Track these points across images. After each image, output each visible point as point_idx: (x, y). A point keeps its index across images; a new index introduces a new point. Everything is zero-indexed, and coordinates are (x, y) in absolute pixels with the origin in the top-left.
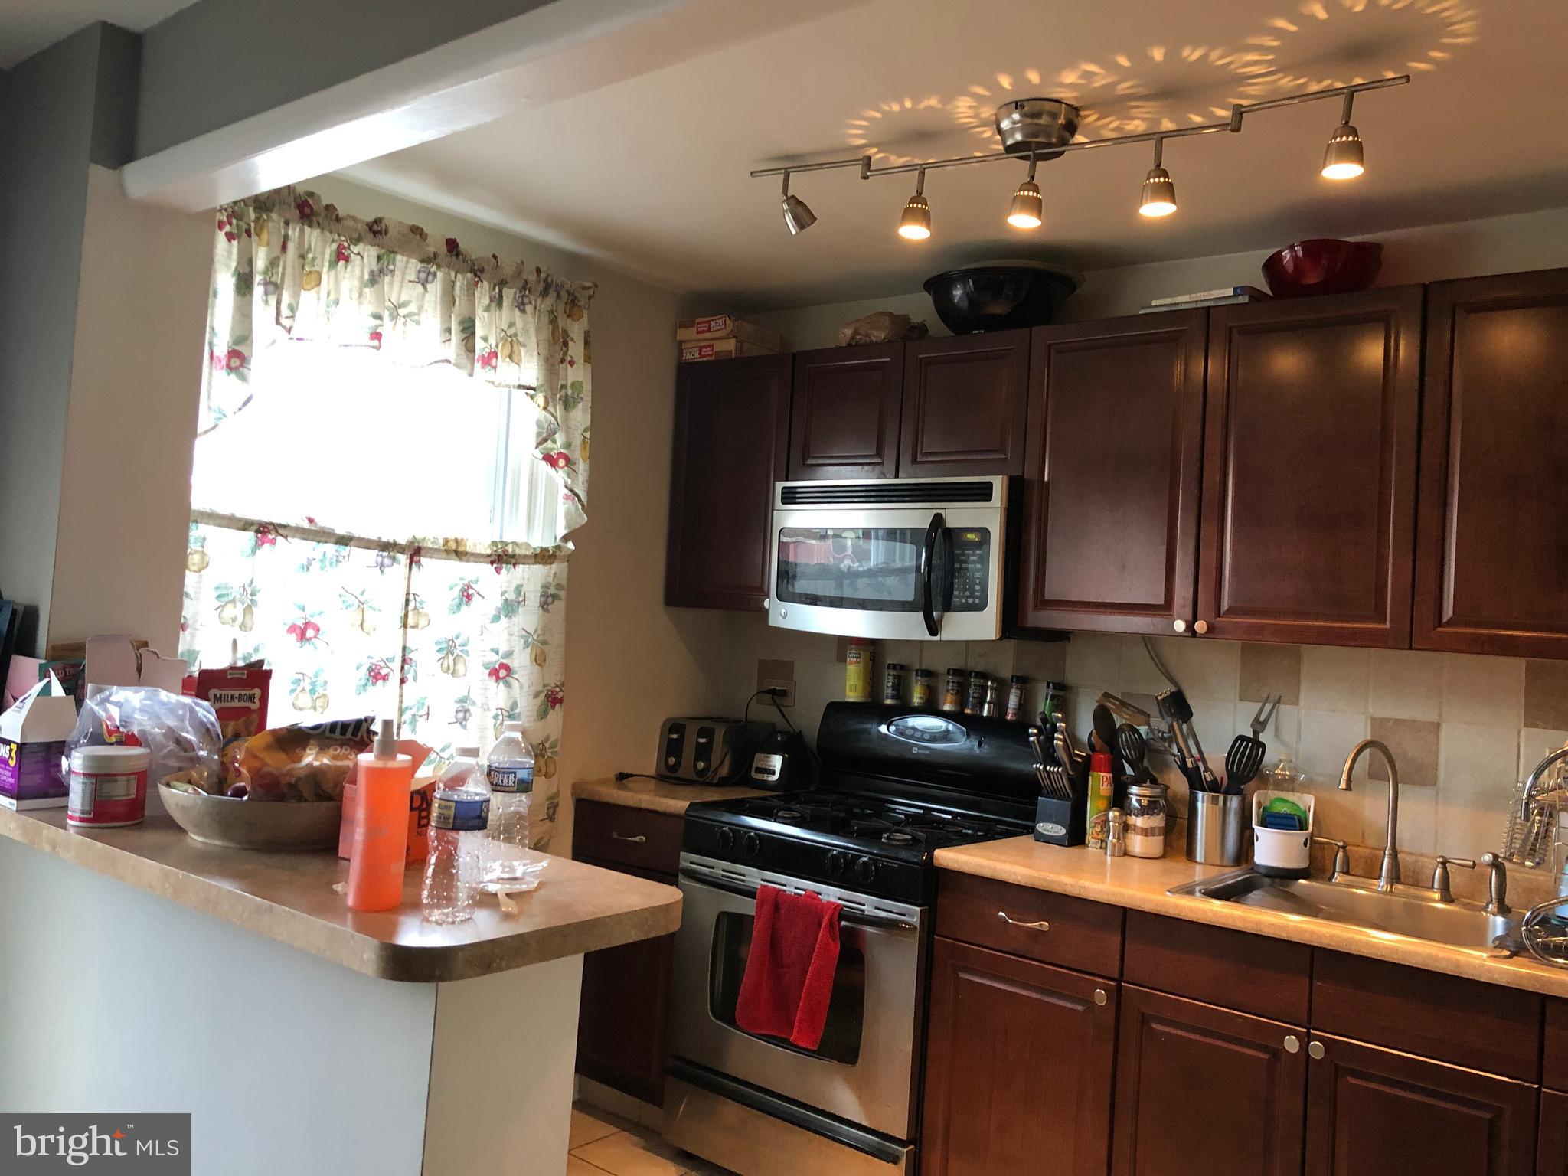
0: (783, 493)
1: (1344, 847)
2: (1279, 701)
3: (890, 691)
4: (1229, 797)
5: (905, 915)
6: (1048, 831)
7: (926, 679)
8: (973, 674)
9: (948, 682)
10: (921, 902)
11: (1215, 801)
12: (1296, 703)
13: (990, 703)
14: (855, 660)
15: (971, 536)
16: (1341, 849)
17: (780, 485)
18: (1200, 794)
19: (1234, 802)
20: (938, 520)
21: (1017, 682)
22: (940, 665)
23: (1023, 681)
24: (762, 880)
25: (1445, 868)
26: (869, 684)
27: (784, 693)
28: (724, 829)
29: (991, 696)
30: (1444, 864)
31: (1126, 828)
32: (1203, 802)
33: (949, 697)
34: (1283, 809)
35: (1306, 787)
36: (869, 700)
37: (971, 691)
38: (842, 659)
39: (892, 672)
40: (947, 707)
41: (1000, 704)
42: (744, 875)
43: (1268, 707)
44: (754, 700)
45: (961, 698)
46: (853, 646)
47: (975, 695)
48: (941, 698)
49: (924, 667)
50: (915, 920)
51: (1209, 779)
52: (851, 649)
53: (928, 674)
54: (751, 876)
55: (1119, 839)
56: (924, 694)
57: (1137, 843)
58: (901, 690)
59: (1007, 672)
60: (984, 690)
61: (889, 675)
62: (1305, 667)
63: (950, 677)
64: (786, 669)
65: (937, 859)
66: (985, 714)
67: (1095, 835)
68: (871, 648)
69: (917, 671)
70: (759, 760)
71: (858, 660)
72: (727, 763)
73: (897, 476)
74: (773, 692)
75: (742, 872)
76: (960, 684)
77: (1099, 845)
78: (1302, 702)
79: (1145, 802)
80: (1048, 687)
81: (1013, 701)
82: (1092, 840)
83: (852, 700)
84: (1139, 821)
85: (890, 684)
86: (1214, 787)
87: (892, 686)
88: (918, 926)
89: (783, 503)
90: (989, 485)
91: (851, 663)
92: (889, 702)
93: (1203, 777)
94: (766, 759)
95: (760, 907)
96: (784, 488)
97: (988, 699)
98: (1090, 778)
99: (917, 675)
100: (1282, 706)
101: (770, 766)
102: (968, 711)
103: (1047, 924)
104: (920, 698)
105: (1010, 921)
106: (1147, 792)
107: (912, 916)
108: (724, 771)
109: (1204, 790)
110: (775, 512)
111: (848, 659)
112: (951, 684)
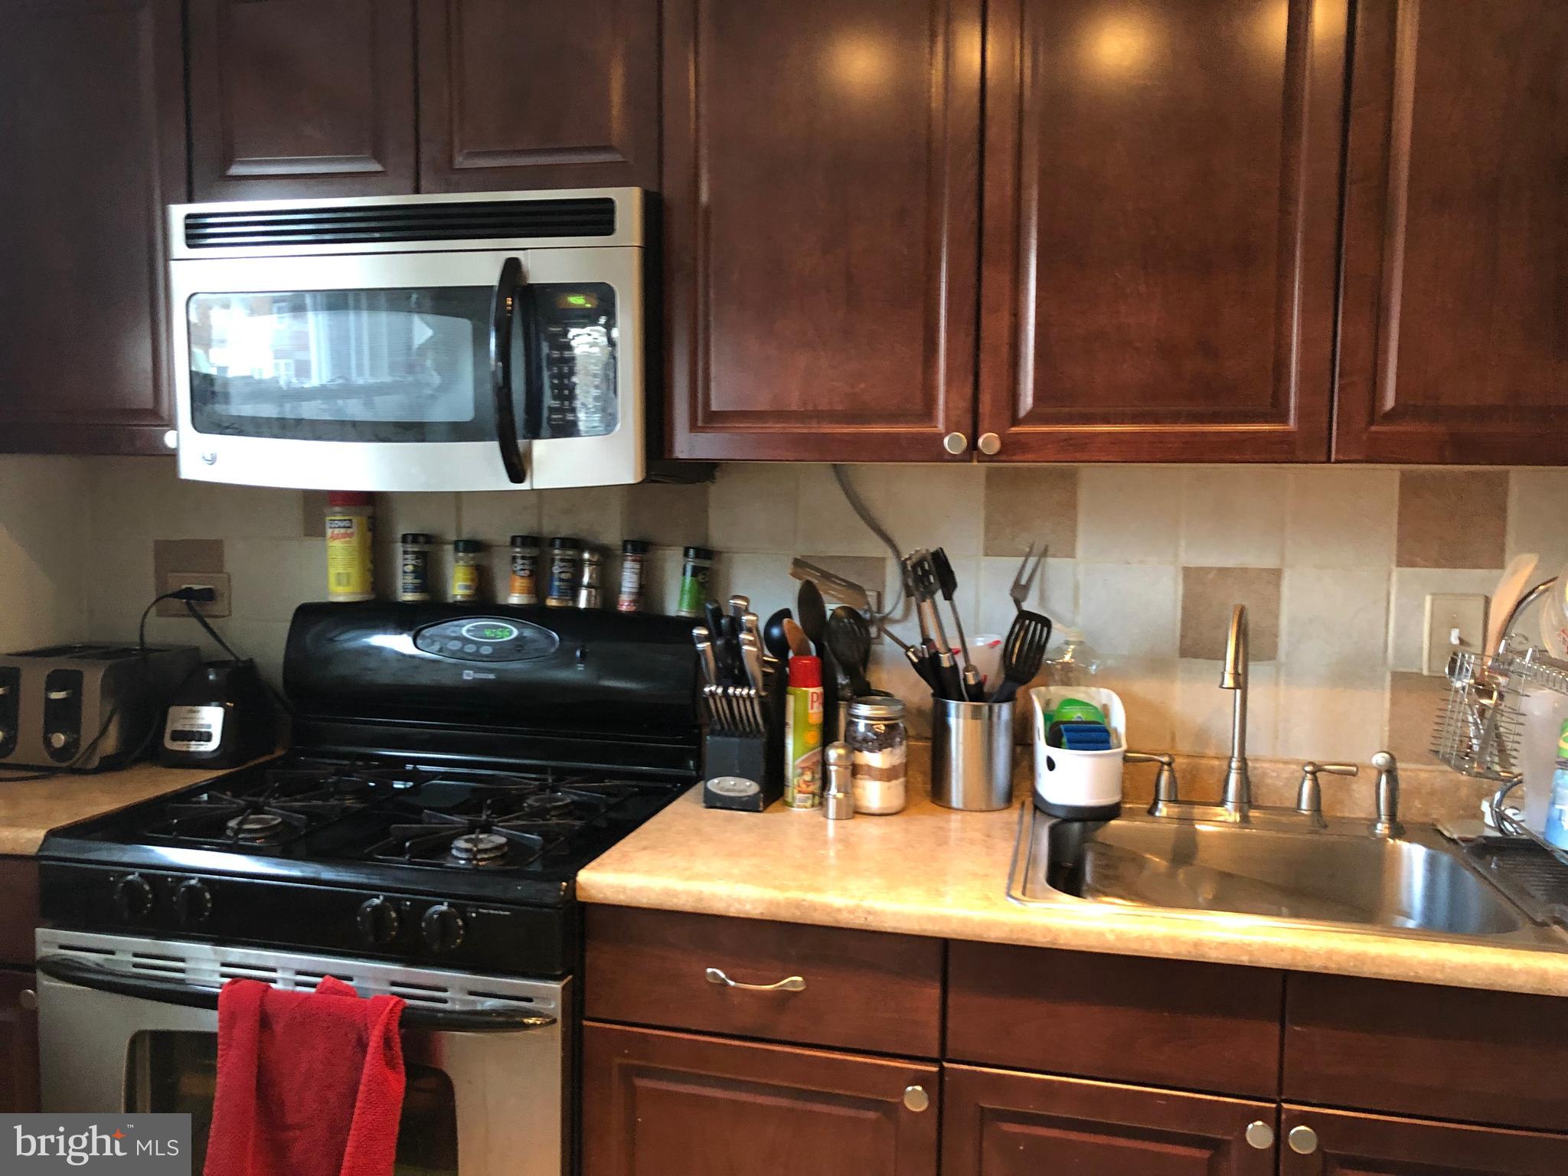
0: (188, 226)
1: (1169, 764)
2: (1044, 553)
3: (410, 579)
4: (996, 707)
5: (530, 1000)
6: (728, 790)
7: (471, 555)
8: (558, 542)
9: (514, 558)
10: (559, 973)
11: (976, 714)
12: (1072, 555)
13: (589, 586)
14: (343, 531)
15: (577, 300)
16: (1166, 767)
17: (178, 213)
18: (953, 705)
19: (1005, 711)
20: (512, 268)
21: (634, 551)
22: (495, 530)
23: (642, 548)
24: (224, 965)
25: (1315, 780)
26: (369, 570)
27: (209, 595)
28: (130, 877)
29: (591, 577)
30: (1313, 773)
31: (855, 770)
32: (958, 717)
33: (519, 583)
34: (1075, 714)
35: (1102, 679)
36: (372, 597)
37: (556, 570)
38: (314, 529)
39: (410, 548)
40: (515, 599)
41: (606, 587)
42: (182, 960)
43: (1032, 561)
44: (153, 610)
45: (539, 584)
46: (337, 509)
47: (563, 576)
48: (500, 585)
49: (465, 536)
50: (554, 1007)
51: (972, 681)
52: (334, 514)
53: (473, 546)
54: (197, 959)
55: (846, 793)
56: (472, 580)
57: (874, 794)
58: (429, 575)
59: (612, 535)
60: (577, 566)
61: (405, 553)
62: (1083, 496)
63: (518, 550)
64: (211, 552)
65: (582, 889)
66: (582, 603)
67: (804, 786)
68: (369, 510)
69: (456, 543)
70: (178, 718)
71: (350, 531)
72: (113, 730)
73: (417, 190)
74: (187, 594)
75: (180, 955)
76: (534, 560)
77: (809, 803)
78: (1080, 552)
79: (881, 727)
80: (686, 554)
81: (628, 580)
82: (799, 796)
83: (341, 599)
84: (875, 759)
85: (410, 568)
86: (977, 694)
87: (413, 572)
88: (559, 1018)
89: (190, 246)
90: (606, 207)
91: (334, 538)
92: (409, 597)
93: (962, 677)
94: (190, 715)
95: (228, 1022)
96: (189, 216)
97: (586, 579)
98: (791, 699)
99: (457, 550)
100: (1051, 561)
101: (202, 726)
102: (552, 602)
103: (799, 979)
104: (467, 587)
105: (732, 983)
106: (881, 712)
107: (545, 999)
108: (110, 744)
109: (961, 699)
110: (172, 263)
111: (329, 532)
112: (520, 561)
